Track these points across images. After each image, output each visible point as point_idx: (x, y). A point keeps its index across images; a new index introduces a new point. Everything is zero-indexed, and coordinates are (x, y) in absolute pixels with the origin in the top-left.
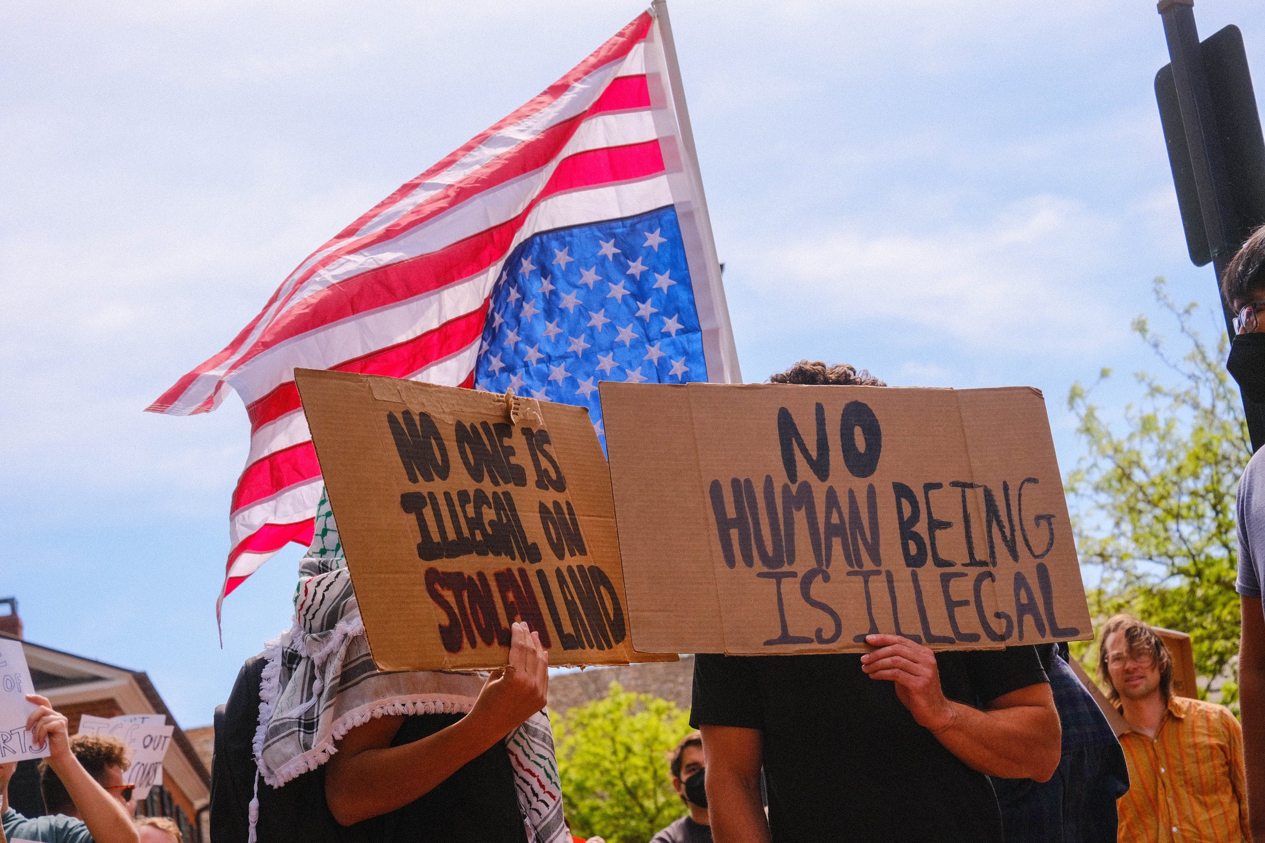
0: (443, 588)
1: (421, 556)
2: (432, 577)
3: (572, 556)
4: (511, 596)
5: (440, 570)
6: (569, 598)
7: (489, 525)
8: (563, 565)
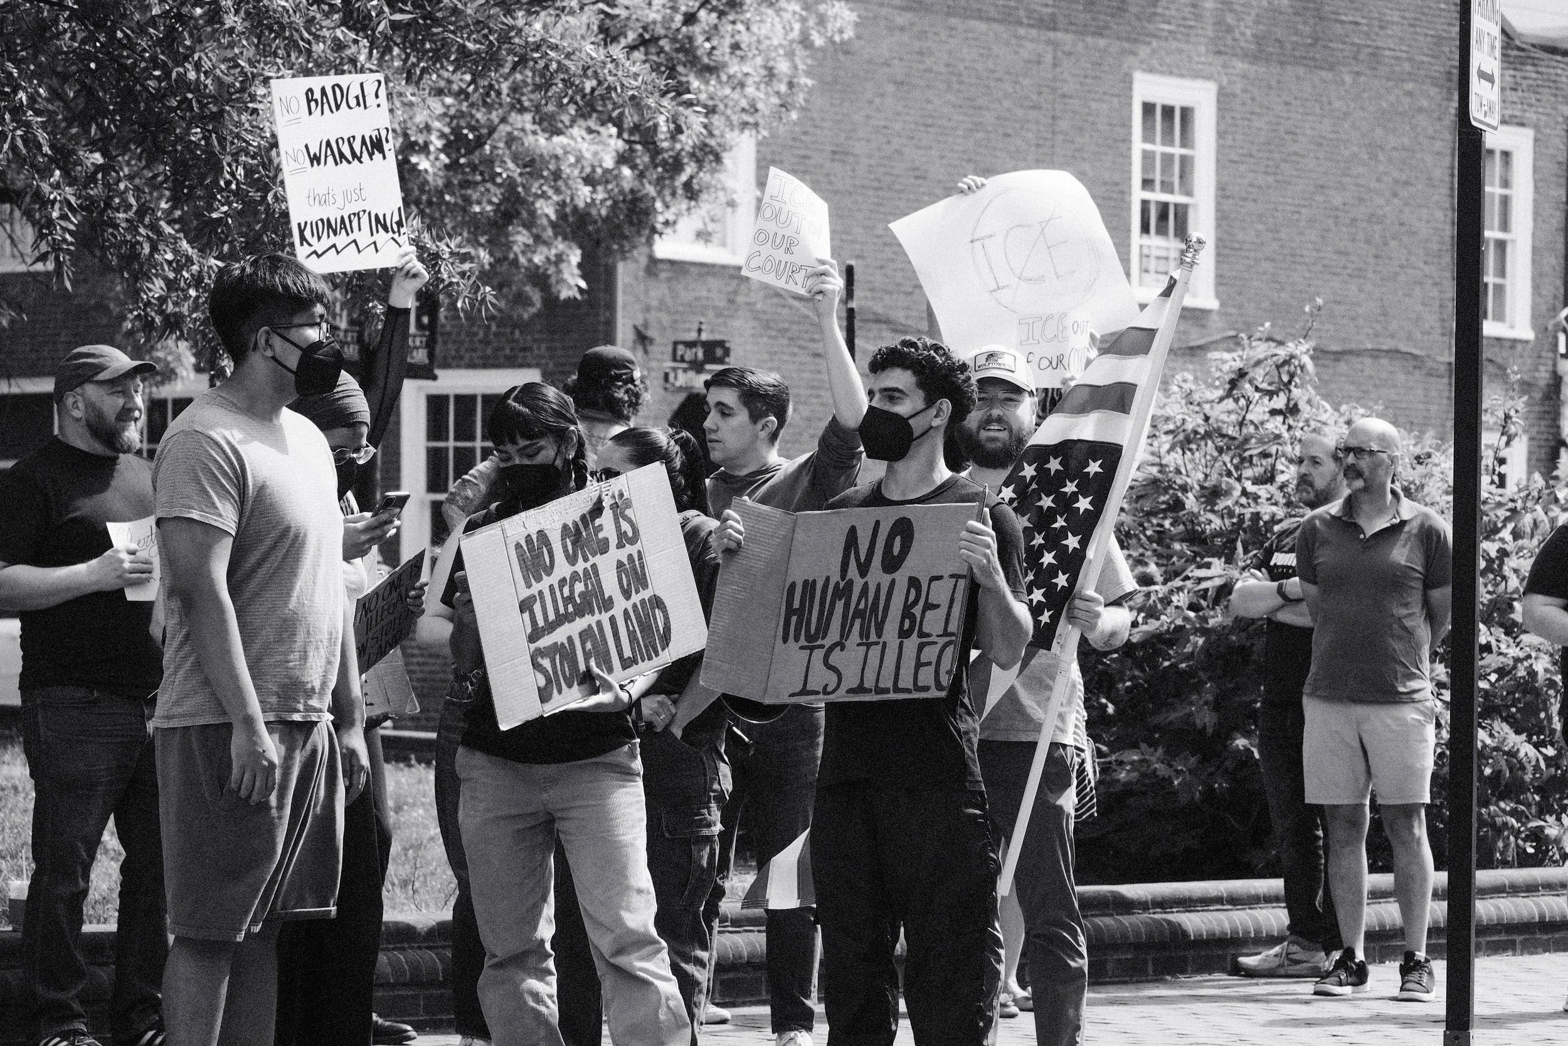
0: (542, 659)
1: (530, 642)
2: (535, 655)
3: (636, 594)
4: (589, 645)
5: (541, 647)
6: (631, 629)
7: (579, 596)
8: (629, 605)
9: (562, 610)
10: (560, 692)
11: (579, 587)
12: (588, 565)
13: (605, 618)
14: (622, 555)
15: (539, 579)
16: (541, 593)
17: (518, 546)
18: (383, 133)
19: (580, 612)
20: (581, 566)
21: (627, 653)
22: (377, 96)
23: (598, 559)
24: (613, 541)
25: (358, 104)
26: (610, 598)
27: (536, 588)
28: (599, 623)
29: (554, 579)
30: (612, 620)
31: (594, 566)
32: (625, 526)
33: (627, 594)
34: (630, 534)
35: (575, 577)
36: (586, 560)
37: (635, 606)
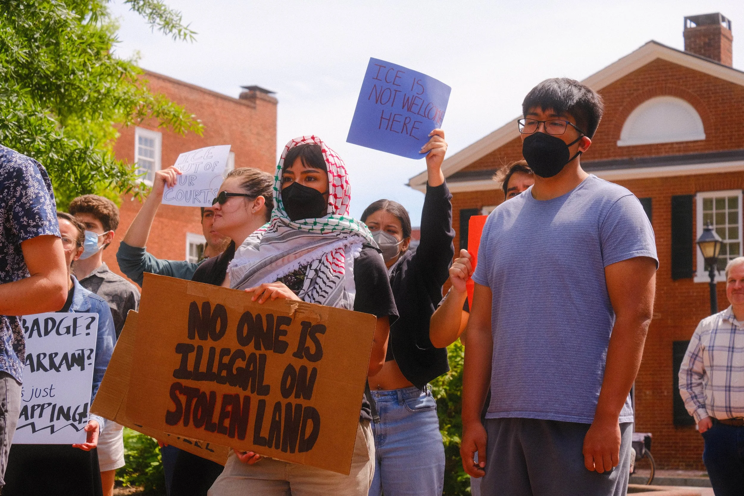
0: (180, 393)
1: (174, 376)
2: (175, 387)
3: (295, 397)
4: (229, 408)
5: (184, 385)
6: (277, 419)
7: (237, 369)
8: (284, 402)
9: (215, 370)
10: (186, 424)
11: (240, 363)
12: (258, 353)
13: (255, 399)
14: (298, 364)
15: (203, 337)
16: (200, 348)
17: (193, 305)
18: (87, 353)
19: (232, 380)
20: (249, 349)
21: (265, 433)
22: (88, 327)
23: (270, 354)
24: (293, 347)
25: (68, 332)
26: (268, 387)
27: (196, 342)
28: (247, 399)
29: (219, 345)
30: (262, 404)
31: (263, 358)
32: (309, 343)
33: (286, 393)
34: (313, 351)
35: (240, 354)
36: (258, 347)
37: (289, 405)
